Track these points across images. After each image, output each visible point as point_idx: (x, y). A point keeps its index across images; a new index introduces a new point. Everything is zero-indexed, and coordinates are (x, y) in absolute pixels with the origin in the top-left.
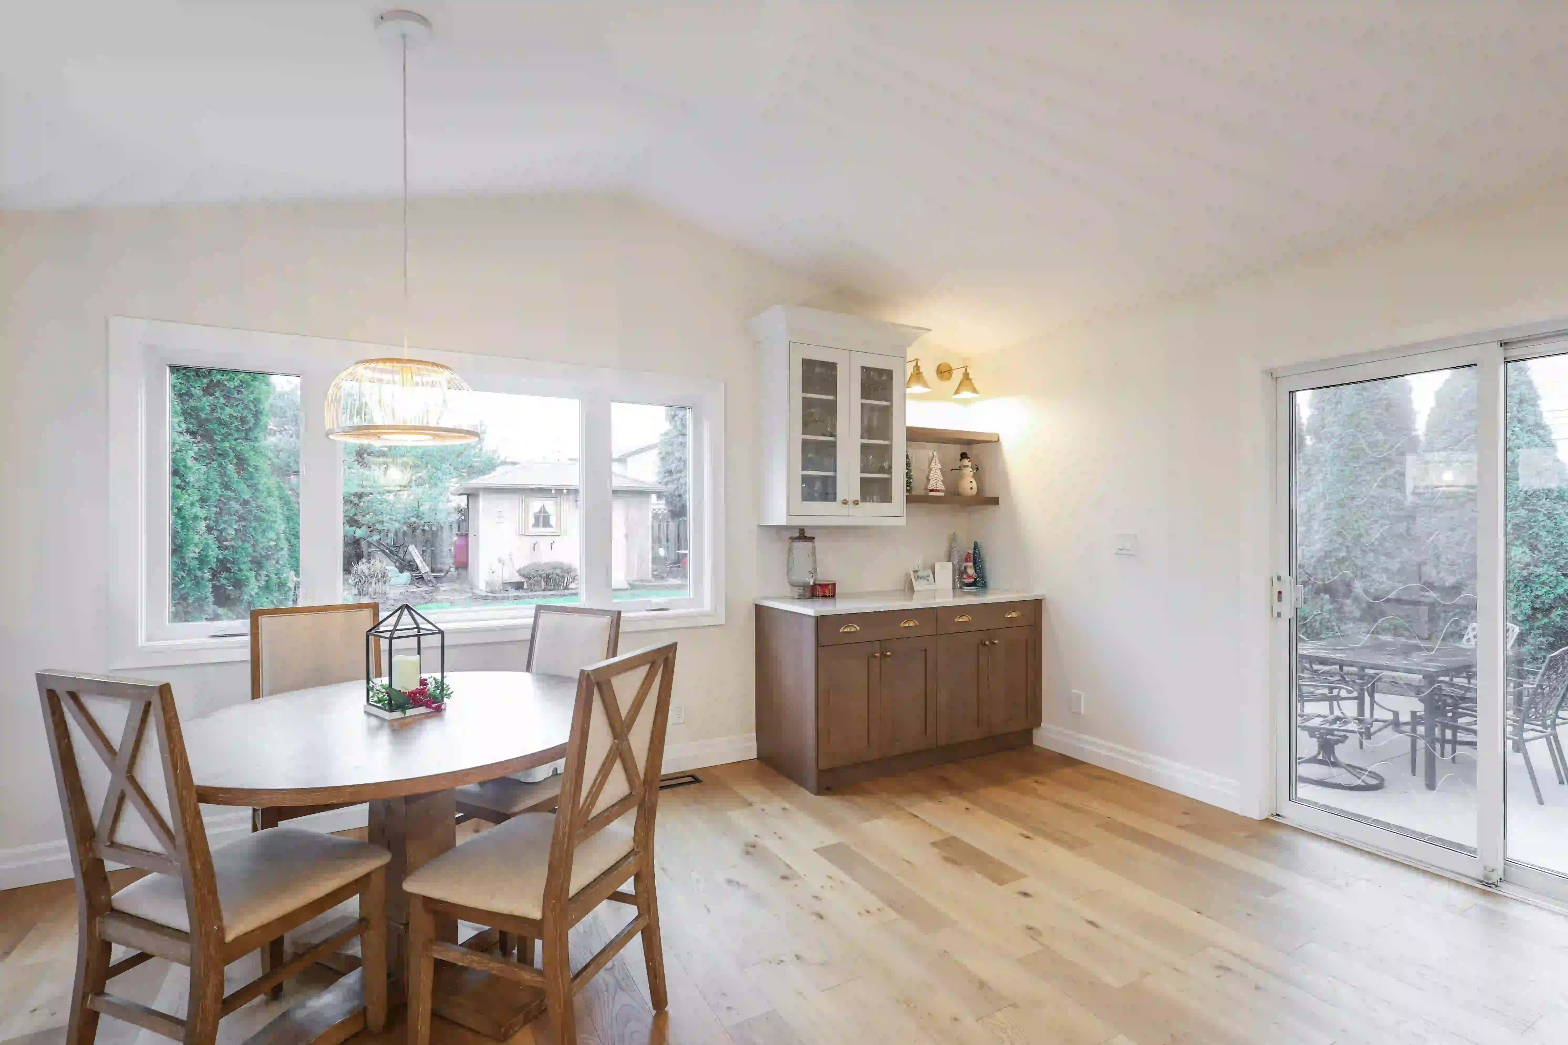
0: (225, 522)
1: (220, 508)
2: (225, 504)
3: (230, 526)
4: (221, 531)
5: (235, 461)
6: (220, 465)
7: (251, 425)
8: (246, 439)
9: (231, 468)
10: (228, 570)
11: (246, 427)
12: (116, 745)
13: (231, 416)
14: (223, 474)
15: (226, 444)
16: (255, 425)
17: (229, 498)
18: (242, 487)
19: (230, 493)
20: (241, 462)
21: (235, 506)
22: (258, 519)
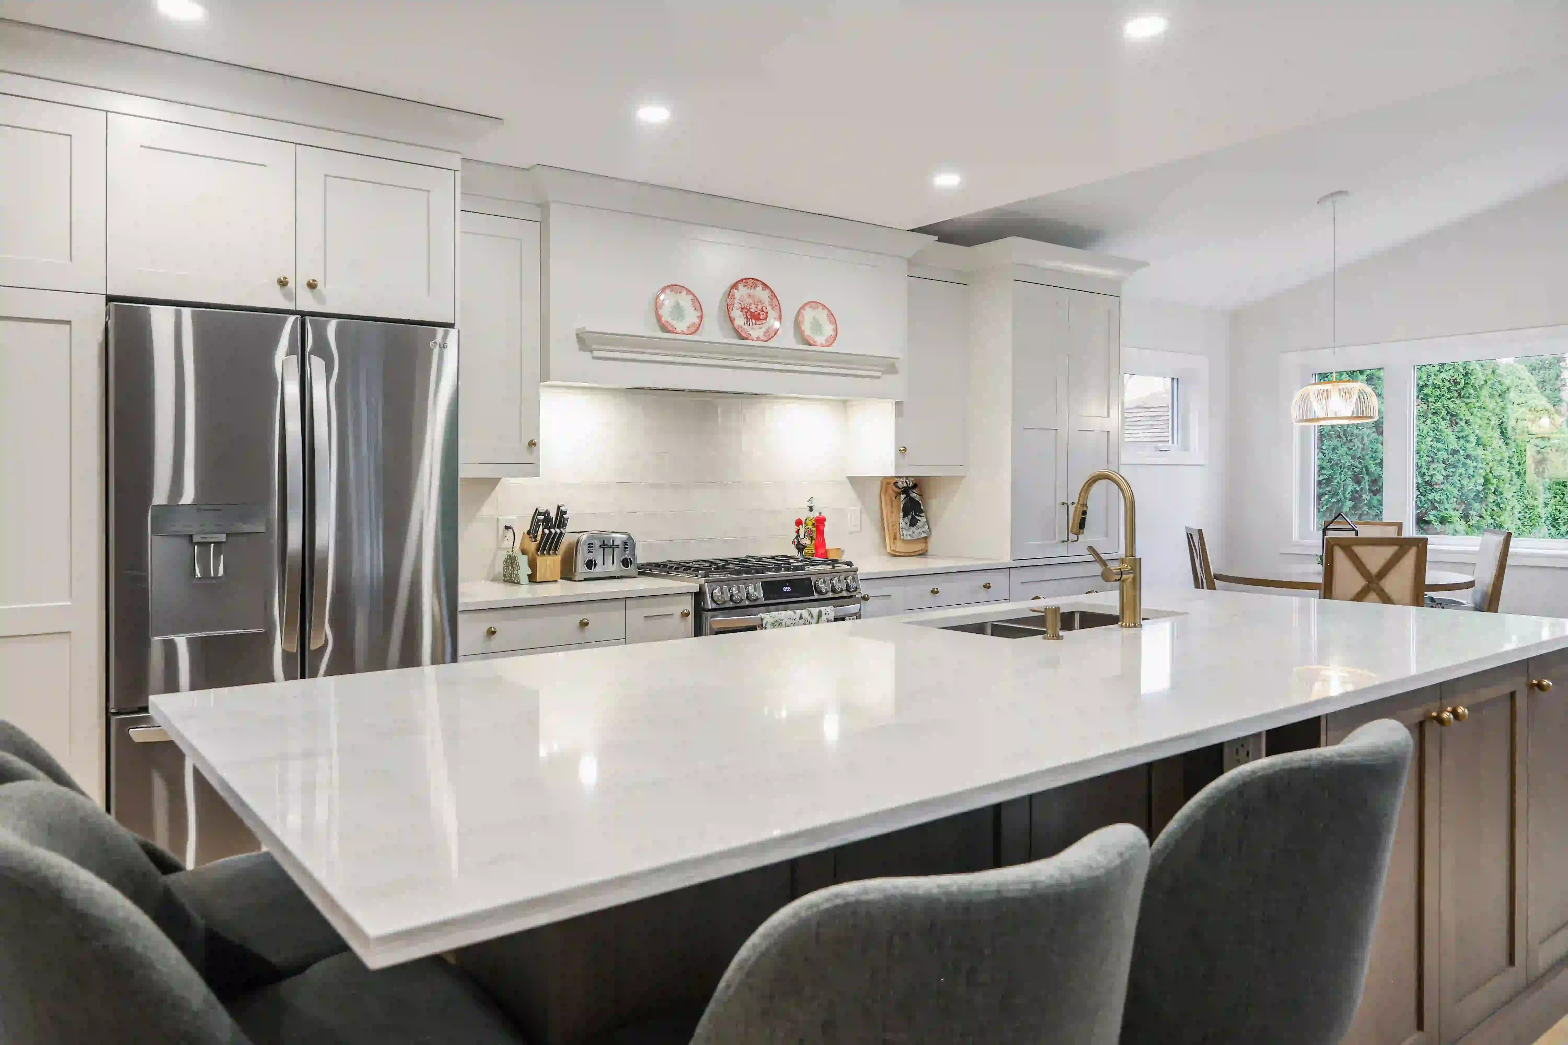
1: (1432, 457)
2: (1436, 454)
4: (1432, 476)
10: (1436, 508)
15: (1439, 404)
19: (1439, 445)
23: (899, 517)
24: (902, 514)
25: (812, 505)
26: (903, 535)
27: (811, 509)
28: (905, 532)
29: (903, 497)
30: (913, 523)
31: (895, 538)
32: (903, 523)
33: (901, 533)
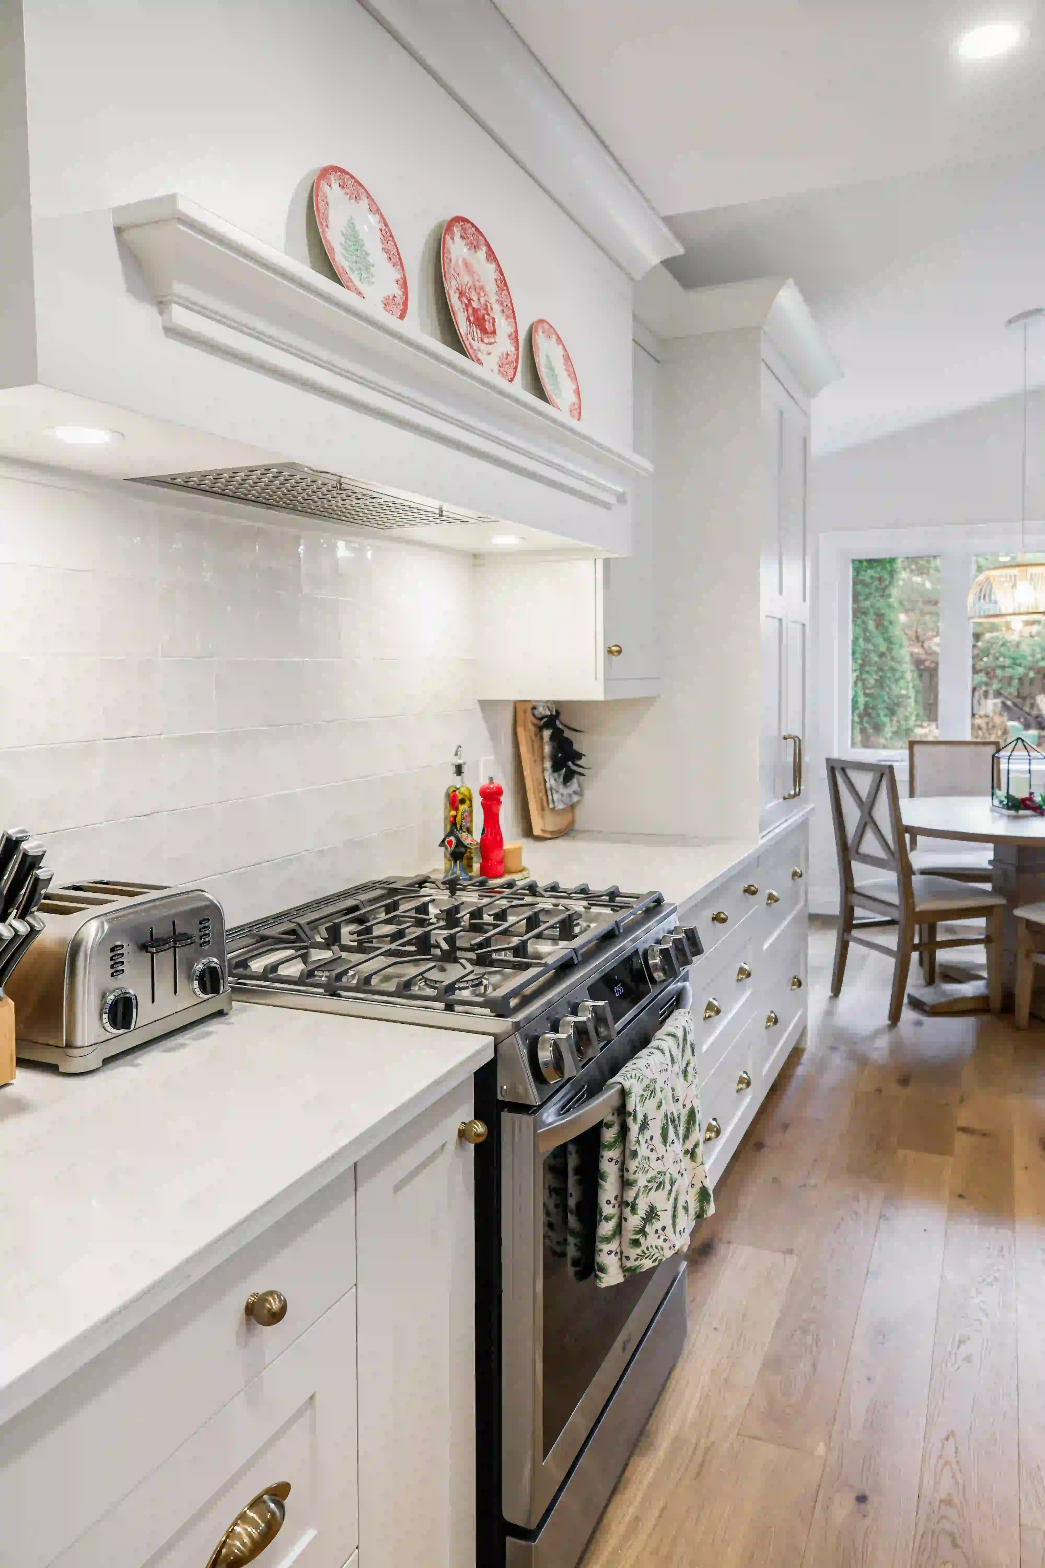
0: (867, 672)
2: (867, 657)
3: (871, 675)
4: (864, 681)
5: (874, 617)
6: (863, 622)
7: (887, 583)
8: (882, 596)
9: (871, 625)
10: (869, 715)
11: (883, 585)
12: (864, 799)
13: (872, 577)
14: (865, 630)
15: (868, 603)
16: (890, 583)
17: (869, 651)
18: (879, 640)
19: (870, 646)
20: (880, 617)
21: (875, 658)
22: (893, 670)
23: (544, 770)
24: (548, 764)
25: (460, 761)
26: (553, 802)
27: (459, 770)
28: (556, 797)
29: (547, 733)
30: (567, 779)
31: (543, 809)
32: (551, 780)
33: (550, 798)
